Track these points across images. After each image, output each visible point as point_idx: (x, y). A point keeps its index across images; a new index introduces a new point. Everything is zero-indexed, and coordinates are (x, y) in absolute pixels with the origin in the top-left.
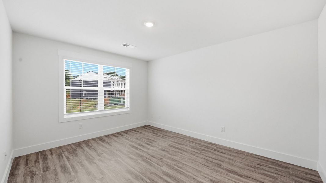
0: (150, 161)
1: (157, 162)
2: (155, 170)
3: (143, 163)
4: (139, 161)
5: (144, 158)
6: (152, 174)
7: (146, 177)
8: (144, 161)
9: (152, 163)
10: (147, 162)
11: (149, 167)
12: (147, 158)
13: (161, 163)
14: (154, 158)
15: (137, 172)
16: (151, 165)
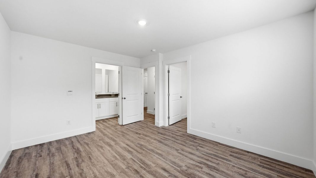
0: (141, 165)
1: (134, 164)
2: (138, 156)
3: (149, 163)
4: (153, 165)
5: (147, 169)
6: (141, 152)
7: (146, 151)
8: (147, 165)
9: (140, 162)
10: (145, 163)
11: (143, 159)
12: (145, 169)
13: (131, 162)
14: (136, 169)
15: (153, 154)
16: (141, 160)
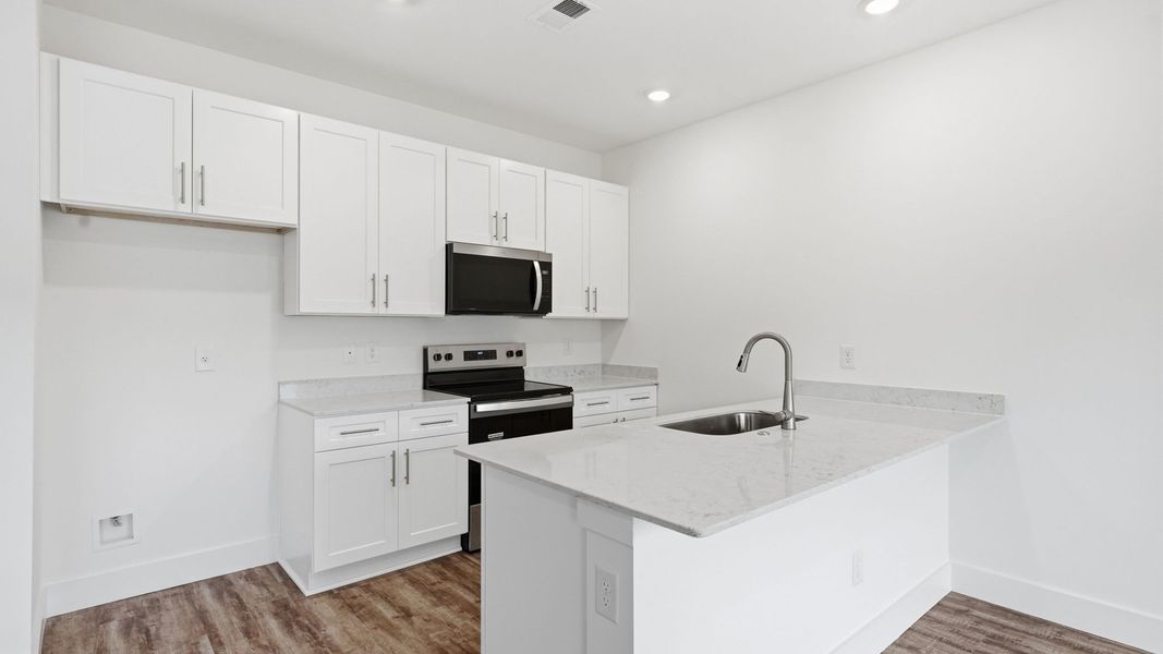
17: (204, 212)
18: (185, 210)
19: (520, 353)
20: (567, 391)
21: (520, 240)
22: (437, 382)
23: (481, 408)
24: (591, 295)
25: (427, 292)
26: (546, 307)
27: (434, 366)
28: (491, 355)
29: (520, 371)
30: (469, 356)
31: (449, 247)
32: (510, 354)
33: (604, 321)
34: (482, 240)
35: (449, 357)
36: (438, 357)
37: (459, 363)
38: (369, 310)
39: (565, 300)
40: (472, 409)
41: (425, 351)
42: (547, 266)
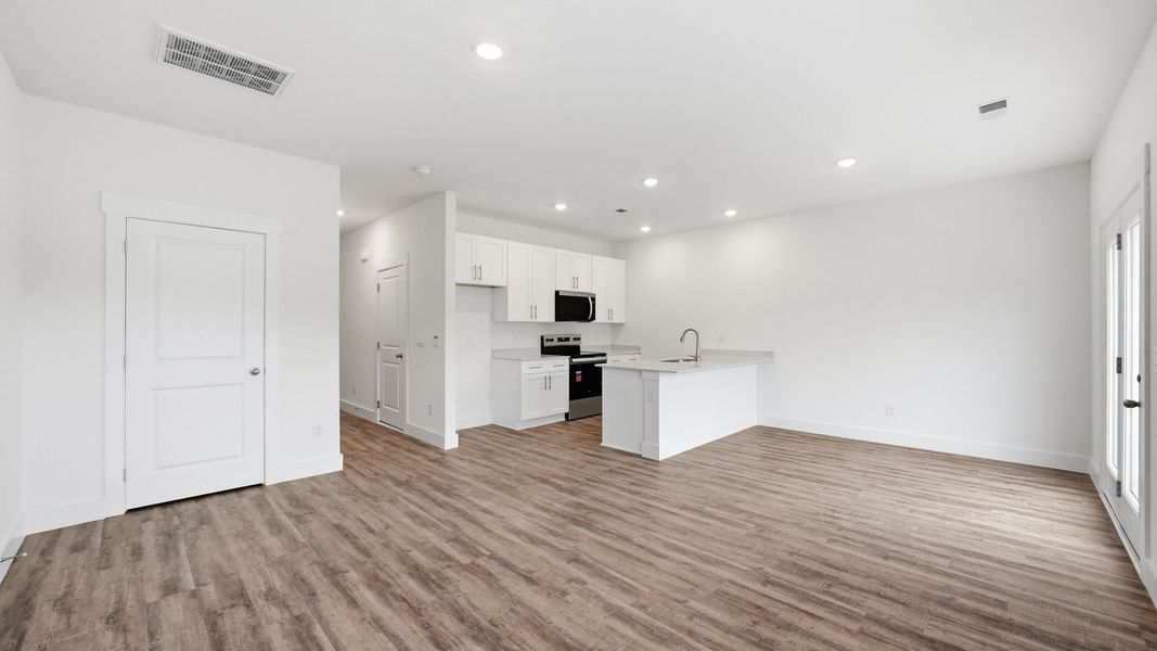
17: (480, 283)
18: (475, 282)
19: (579, 339)
20: (604, 355)
21: (582, 288)
22: (547, 351)
23: (574, 360)
24: (610, 311)
25: (547, 312)
26: (593, 318)
27: (546, 344)
28: (567, 339)
29: (578, 347)
30: (560, 340)
31: (557, 293)
32: (575, 339)
33: (612, 324)
34: (567, 288)
35: (552, 340)
36: (548, 340)
37: (555, 343)
38: (530, 320)
39: (601, 315)
40: (571, 361)
41: (542, 338)
42: (593, 300)
